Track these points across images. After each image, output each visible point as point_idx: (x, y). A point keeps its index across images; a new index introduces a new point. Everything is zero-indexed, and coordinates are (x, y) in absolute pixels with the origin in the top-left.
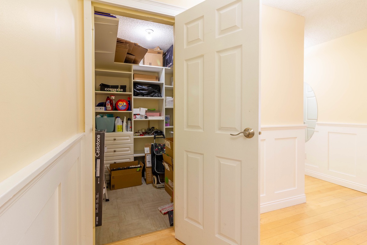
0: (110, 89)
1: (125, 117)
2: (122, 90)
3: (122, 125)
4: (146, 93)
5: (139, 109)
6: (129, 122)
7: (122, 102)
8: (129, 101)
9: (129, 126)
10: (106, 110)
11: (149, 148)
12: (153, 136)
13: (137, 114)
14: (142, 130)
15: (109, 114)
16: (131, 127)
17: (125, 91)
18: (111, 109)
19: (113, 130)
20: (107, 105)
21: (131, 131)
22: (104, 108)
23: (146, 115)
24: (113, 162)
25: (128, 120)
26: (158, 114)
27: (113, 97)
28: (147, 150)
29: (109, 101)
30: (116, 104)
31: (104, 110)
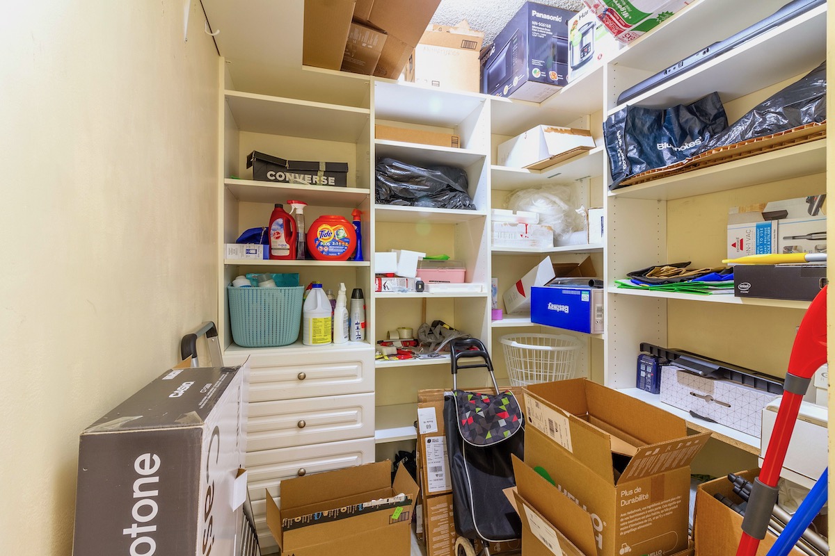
0: (288, 174)
1: (343, 285)
2: (332, 180)
3: (330, 317)
4: (425, 193)
5: (393, 254)
6: (357, 303)
7: (332, 226)
8: (358, 224)
9: (358, 317)
10: (272, 257)
11: (433, 409)
12: (446, 359)
13: (386, 275)
14: (398, 330)
15: (283, 274)
16: (365, 325)
17: (342, 182)
18: (287, 253)
19: (294, 336)
20: (273, 239)
21: (366, 338)
22: (260, 247)
23: (419, 279)
24: (291, 469)
25: (354, 296)
26: (459, 273)
27: (298, 208)
28: (429, 417)
29: (280, 221)
30: (310, 235)
31: (262, 256)
